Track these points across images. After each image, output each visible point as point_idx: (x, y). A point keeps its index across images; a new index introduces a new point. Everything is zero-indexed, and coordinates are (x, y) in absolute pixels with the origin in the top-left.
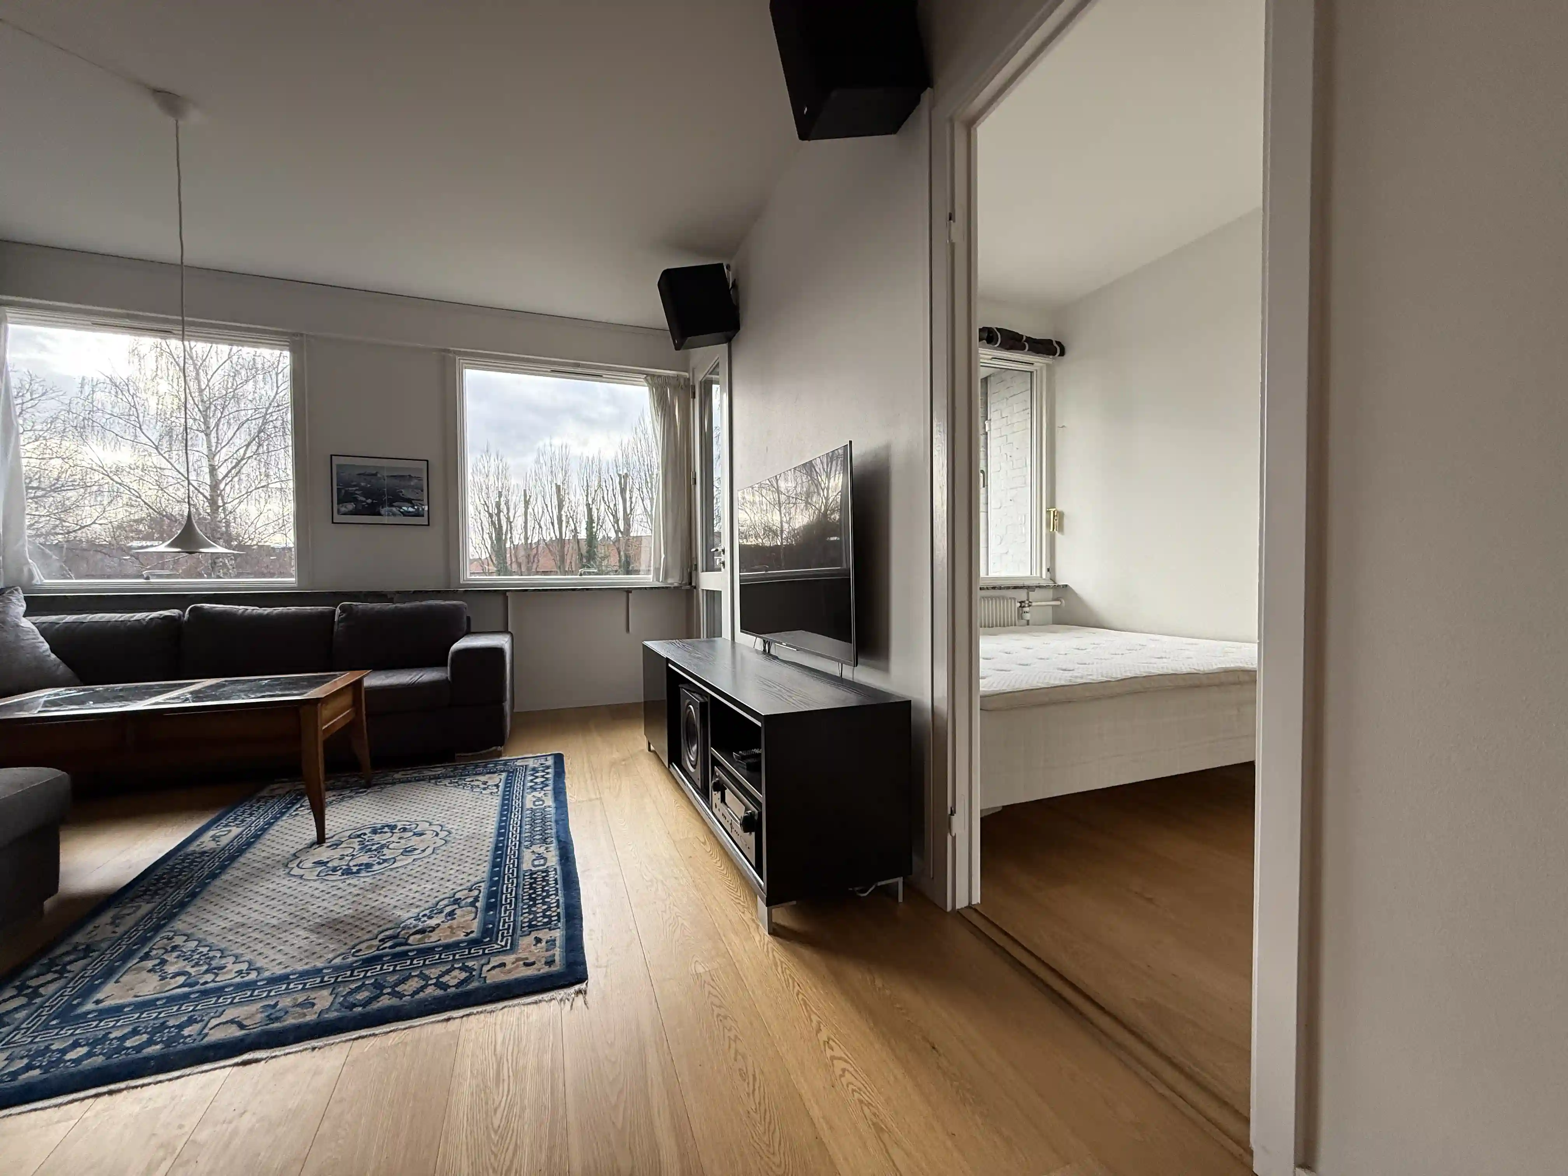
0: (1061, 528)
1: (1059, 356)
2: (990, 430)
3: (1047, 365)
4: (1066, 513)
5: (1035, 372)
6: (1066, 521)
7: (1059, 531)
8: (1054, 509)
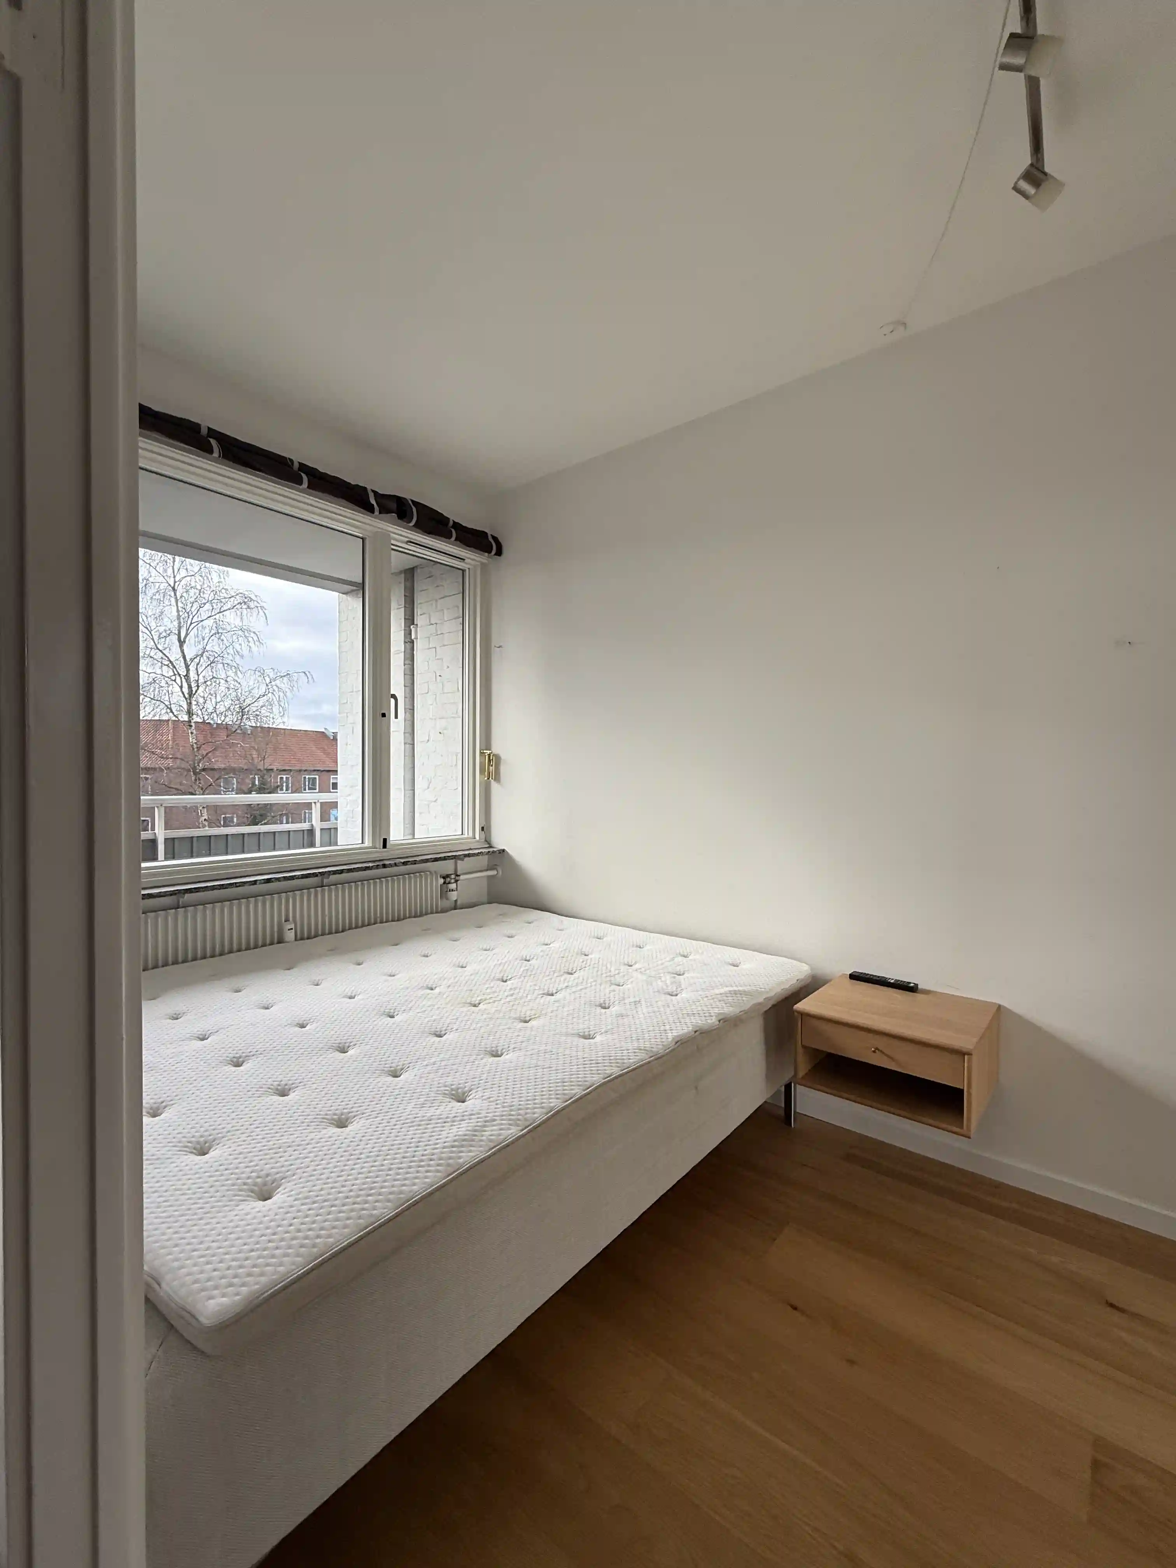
0: (497, 779)
1: (496, 554)
2: (417, 638)
3: (482, 564)
4: (503, 757)
5: (467, 570)
6: (503, 769)
7: (495, 780)
8: (489, 752)
